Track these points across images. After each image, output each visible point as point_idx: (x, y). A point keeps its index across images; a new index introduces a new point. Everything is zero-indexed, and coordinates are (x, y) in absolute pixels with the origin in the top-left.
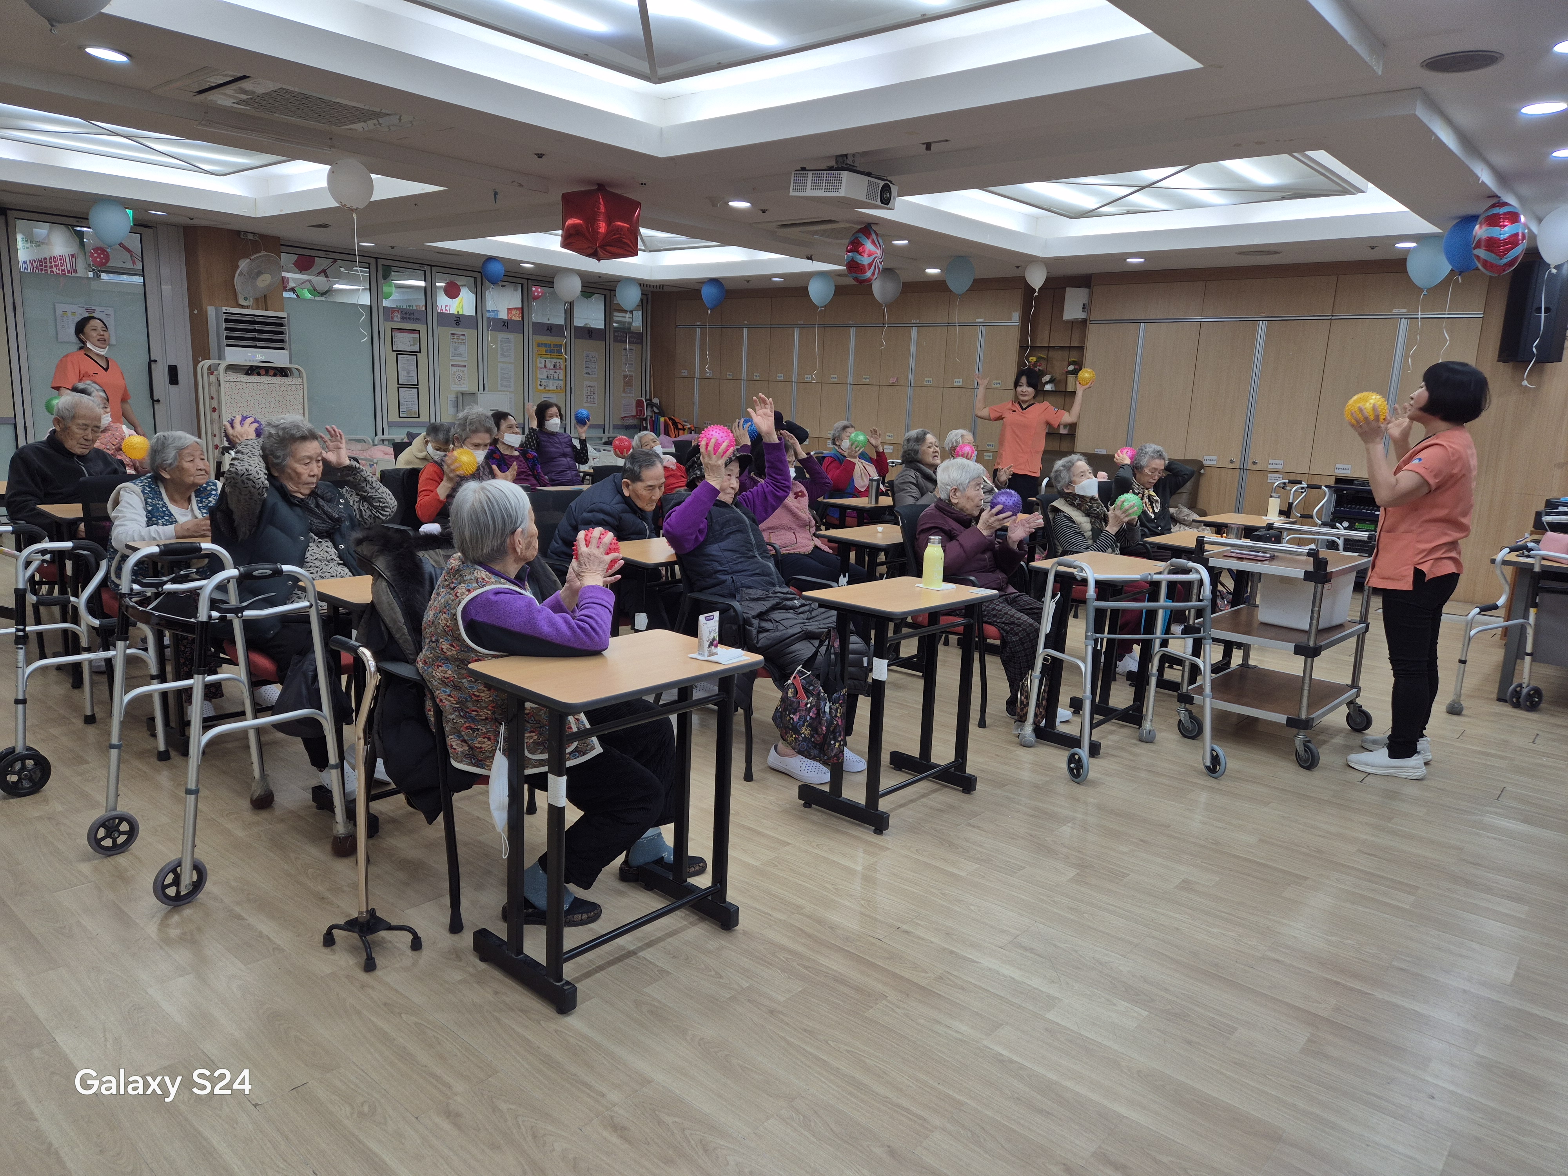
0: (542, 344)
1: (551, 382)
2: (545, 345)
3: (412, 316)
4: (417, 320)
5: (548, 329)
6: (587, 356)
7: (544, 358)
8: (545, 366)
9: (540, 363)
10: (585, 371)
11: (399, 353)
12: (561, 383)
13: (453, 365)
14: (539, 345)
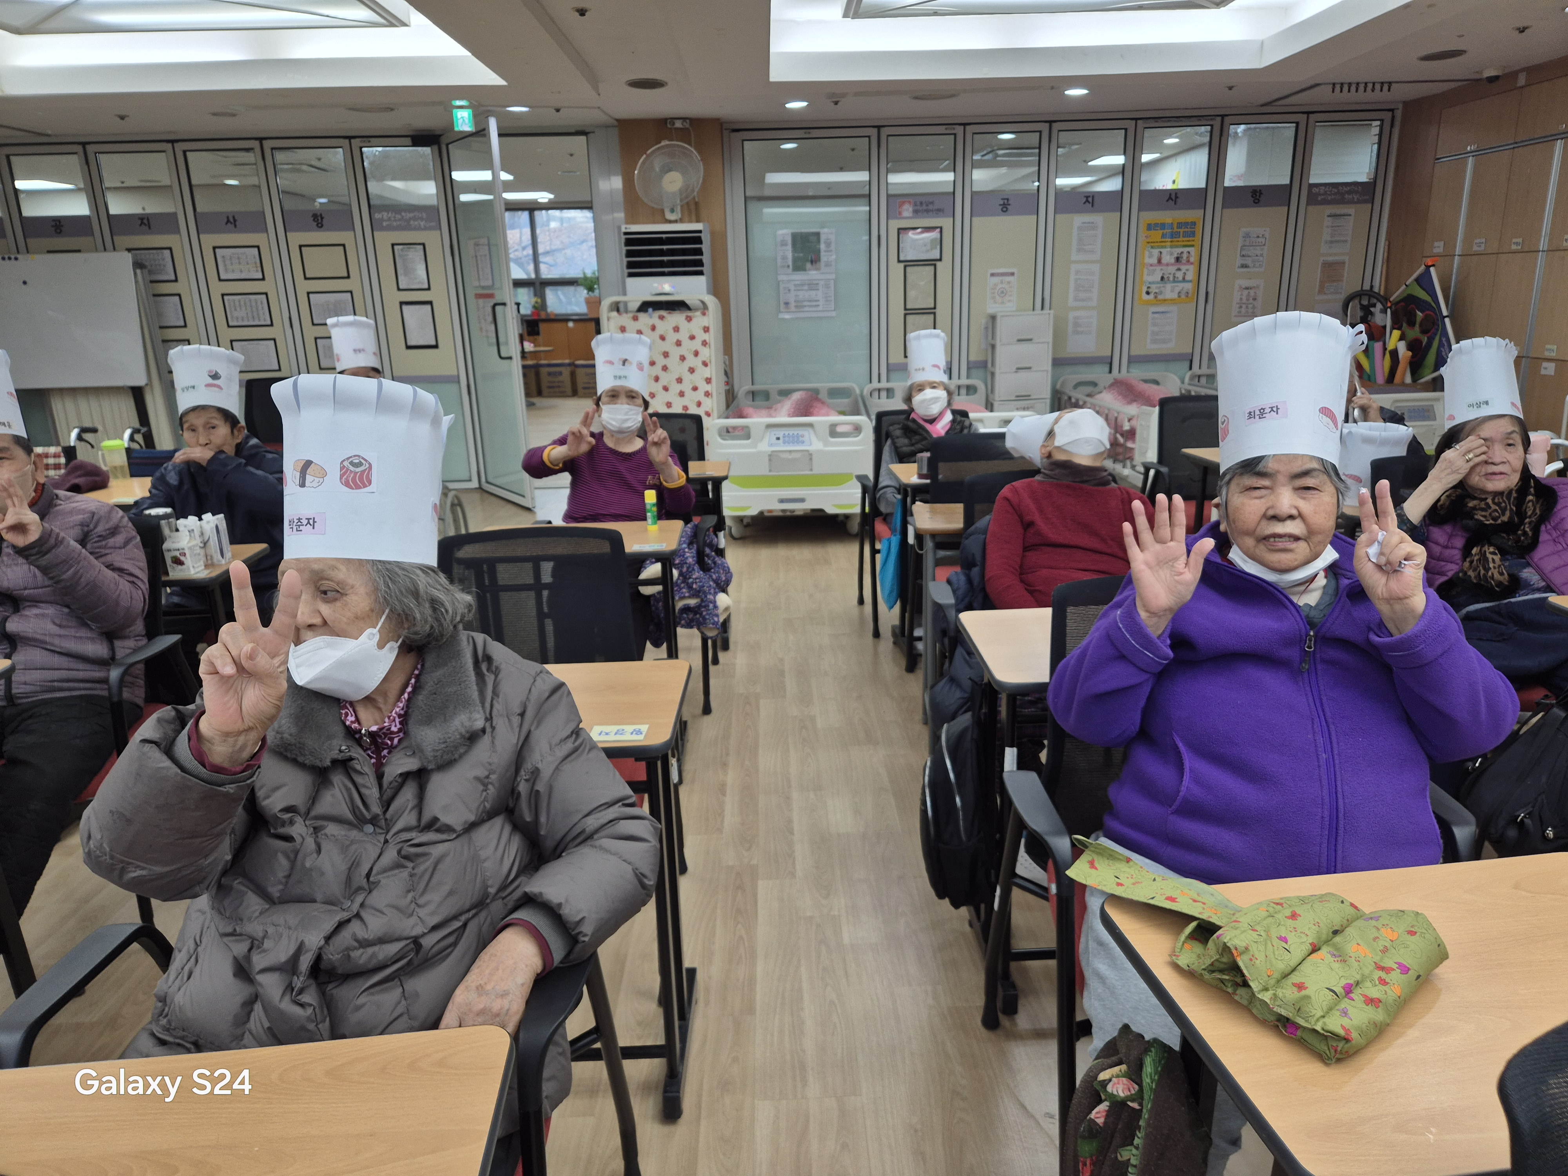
0: (1156, 225)
1: (1169, 286)
2: (1163, 226)
3: (931, 207)
4: (939, 212)
5: (1170, 198)
6: (1247, 235)
7: (1158, 247)
8: (1159, 261)
9: (1151, 256)
10: (1239, 261)
11: (908, 264)
12: (1188, 286)
13: (992, 275)
14: (1150, 227)
